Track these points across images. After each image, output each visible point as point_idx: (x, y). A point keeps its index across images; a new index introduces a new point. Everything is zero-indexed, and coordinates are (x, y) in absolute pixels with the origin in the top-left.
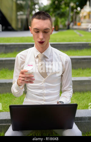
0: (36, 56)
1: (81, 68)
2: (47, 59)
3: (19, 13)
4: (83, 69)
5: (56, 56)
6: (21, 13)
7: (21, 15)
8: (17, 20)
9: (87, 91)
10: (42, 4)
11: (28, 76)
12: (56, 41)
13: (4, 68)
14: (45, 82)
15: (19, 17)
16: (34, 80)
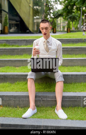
0: (44, 41)
1: (75, 54)
2: (49, 43)
3: (35, 18)
4: (76, 55)
5: (54, 42)
6: (37, 17)
7: (37, 18)
8: (34, 23)
9: (75, 66)
10: (56, 8)
11: (37, 50)
12: (60, 38)
13: (26, 53)
14: (48, 54)
15: (35, 21)
16: (40, 52)
